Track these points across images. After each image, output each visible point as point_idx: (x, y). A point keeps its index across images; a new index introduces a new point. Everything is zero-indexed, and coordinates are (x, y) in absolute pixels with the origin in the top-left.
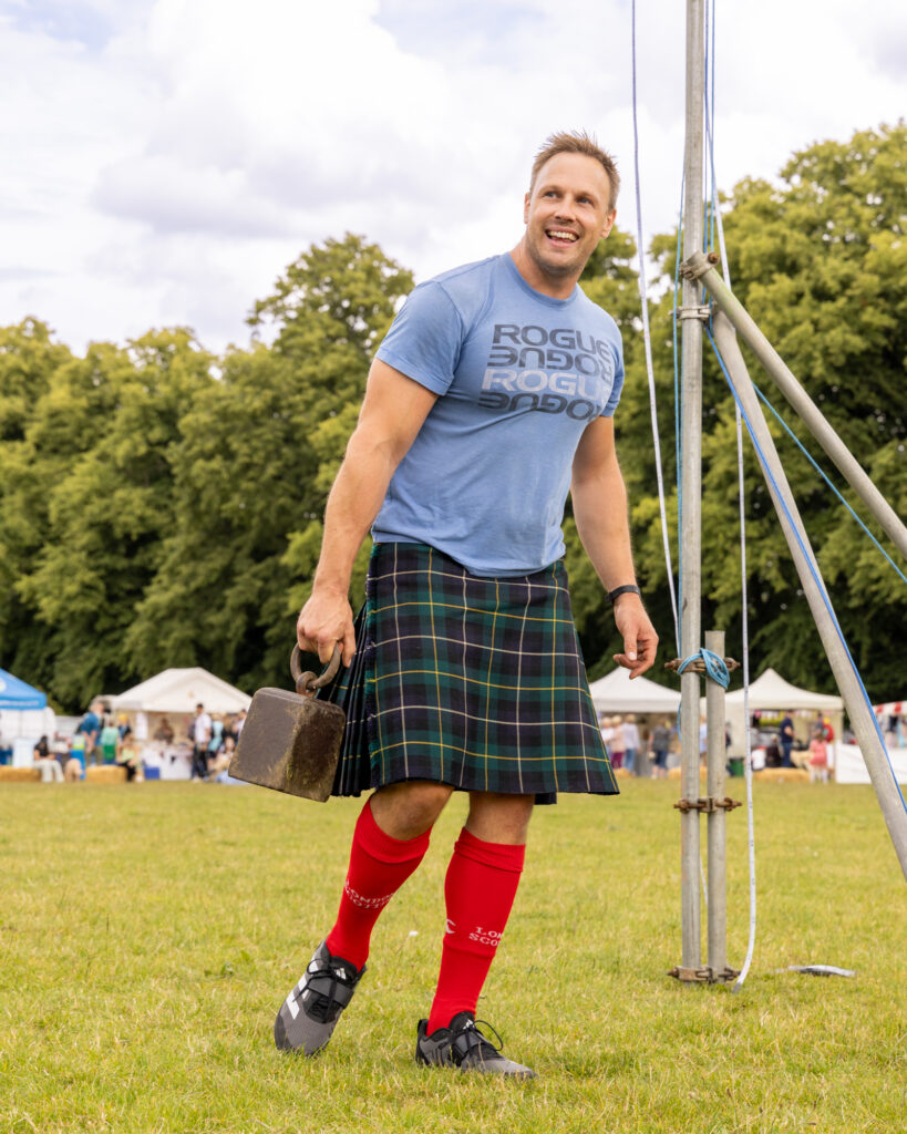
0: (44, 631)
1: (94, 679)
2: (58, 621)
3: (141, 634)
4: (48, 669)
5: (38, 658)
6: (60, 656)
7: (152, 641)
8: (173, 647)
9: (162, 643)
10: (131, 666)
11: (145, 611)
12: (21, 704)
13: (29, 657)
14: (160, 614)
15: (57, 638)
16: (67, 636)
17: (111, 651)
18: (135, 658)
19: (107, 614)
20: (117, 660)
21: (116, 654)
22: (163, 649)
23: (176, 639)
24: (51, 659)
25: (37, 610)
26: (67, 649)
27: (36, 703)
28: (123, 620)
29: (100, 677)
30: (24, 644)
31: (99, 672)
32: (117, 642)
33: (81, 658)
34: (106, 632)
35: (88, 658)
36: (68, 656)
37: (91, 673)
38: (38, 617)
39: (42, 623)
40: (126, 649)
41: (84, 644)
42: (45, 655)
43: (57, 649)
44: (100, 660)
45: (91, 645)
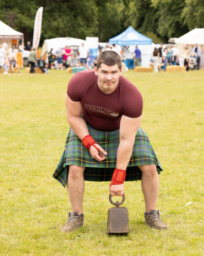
0: (154, 10)
1: (172, 27)
2: (158, 7)
3: (187, 11)
4: (156, 24)
5: (152, 20)
6: (160, 20)
7: (191, 14)
8: (200, 16)
9: (195, 14)
10: (184, 23)
11: (189, 3)
12: (143, 43)
13: (149, 20)
14: (195, 4)
15: (158, 13)
16: (161, 12)
17: (177, 17)
18: (186, 20)
19: (175, 4)
20: (179, 20)
21: (179, 18)
22: (196, 16)
23: (200, 12)
24: (157, 20)
25: (151, 3)
26: (162, 17)
27: (148, 43)
28: (181, 6)
29: (174, 27)
30: (146, 16)
31: (174, 25)
32: (179, 14)
33: (167, 20)
34: (175, 10)
35: (169, 20)
36: (162, 20)
37: (171, 25)
38: (151, 6)
39: (153, 8)
40: (182, 17)
41: (167, 15)
42: (154, 19)
43: (158, 17)
44: (173, 21)
45: (170, 15)
